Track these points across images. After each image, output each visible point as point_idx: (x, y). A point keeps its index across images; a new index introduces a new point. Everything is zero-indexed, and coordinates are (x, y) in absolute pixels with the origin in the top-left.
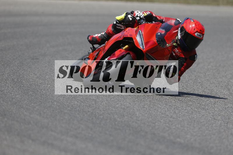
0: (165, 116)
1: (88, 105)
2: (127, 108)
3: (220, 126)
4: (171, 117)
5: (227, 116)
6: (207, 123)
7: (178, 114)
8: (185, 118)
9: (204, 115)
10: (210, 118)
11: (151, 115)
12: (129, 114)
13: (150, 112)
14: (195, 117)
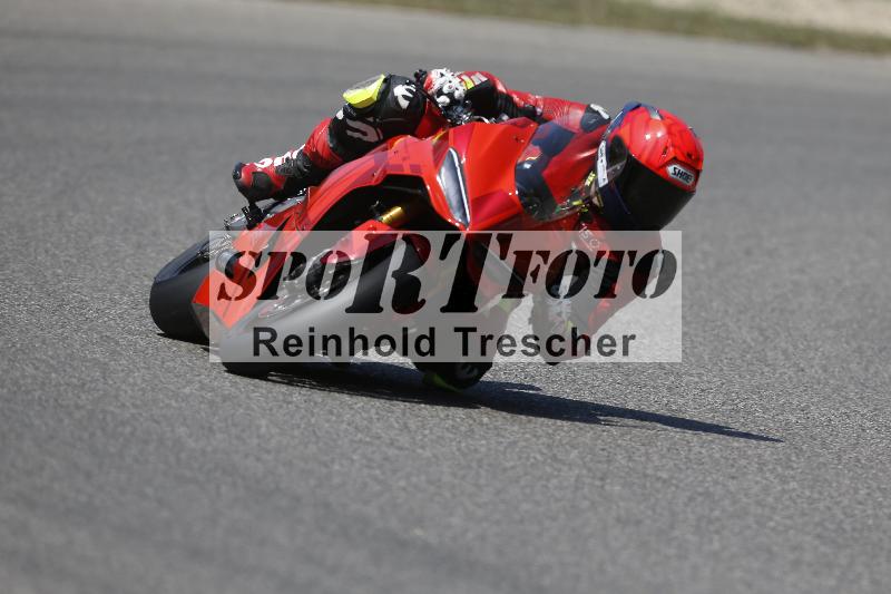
0: (368, 439)
1: (75, 381)
2: (224, 401)
3: (577, 488)
4: (392, 444)
5: (603, 450)
6: (526, 474)
7: (416, 432)
8: (444, 449)
9: (515, 443)
10: (539, 457)
11: (314, 431)
12: (230, 422)
13: (313, 420)
14: (483, 449)
